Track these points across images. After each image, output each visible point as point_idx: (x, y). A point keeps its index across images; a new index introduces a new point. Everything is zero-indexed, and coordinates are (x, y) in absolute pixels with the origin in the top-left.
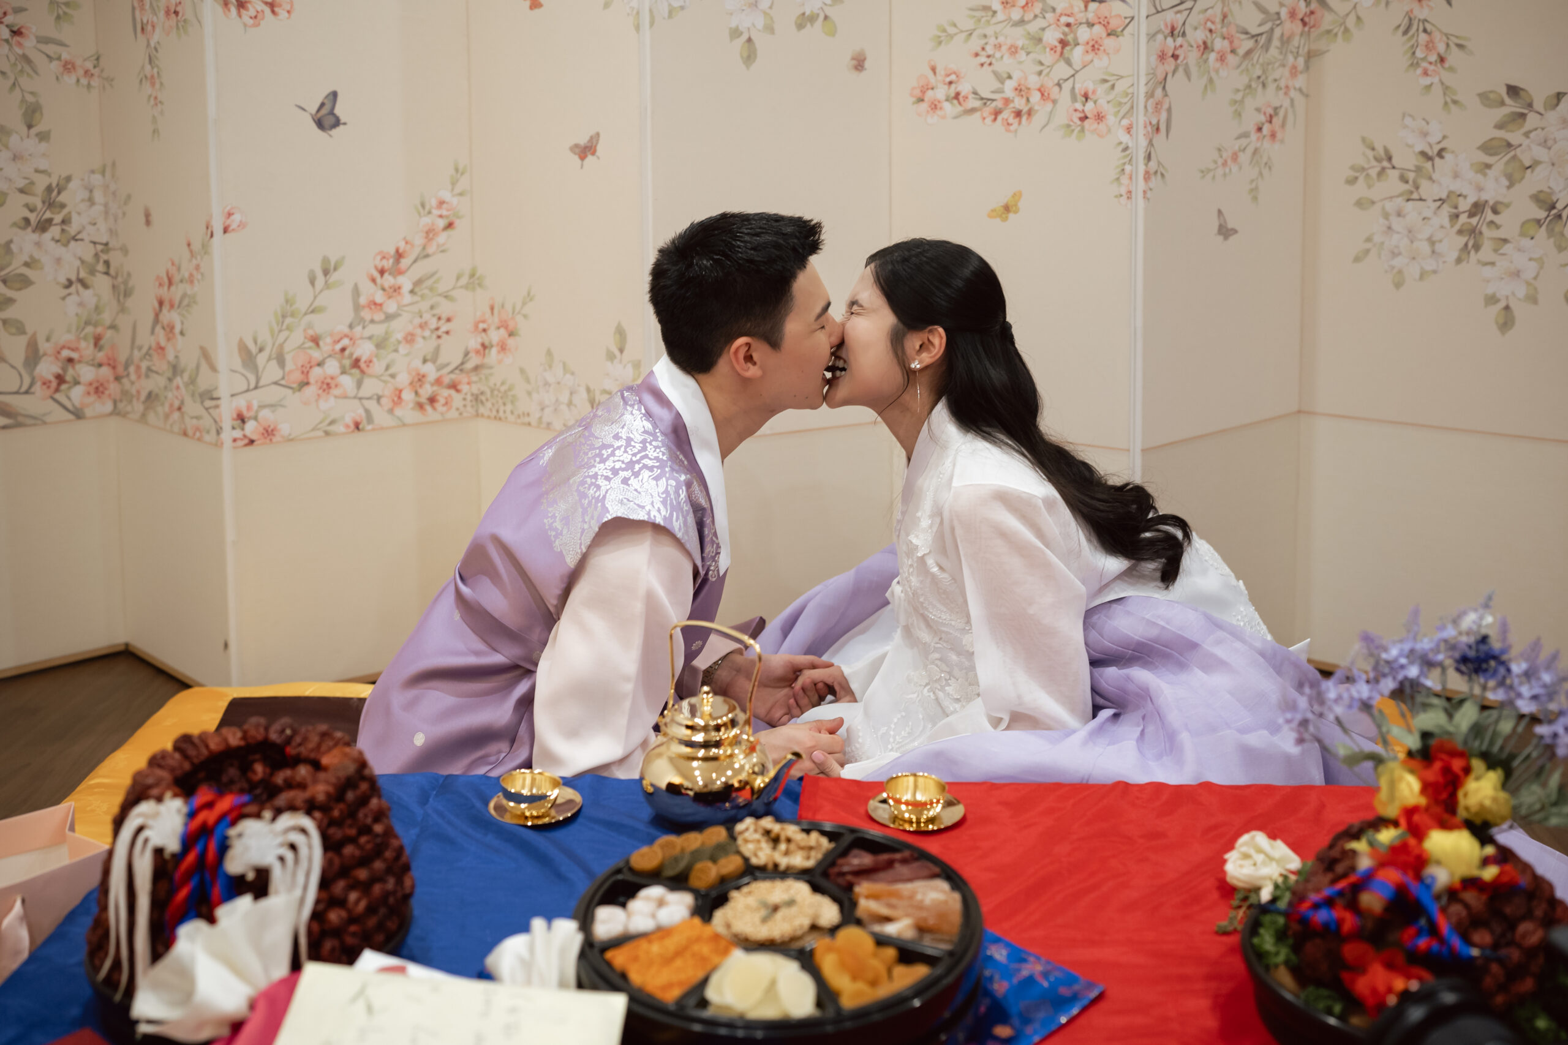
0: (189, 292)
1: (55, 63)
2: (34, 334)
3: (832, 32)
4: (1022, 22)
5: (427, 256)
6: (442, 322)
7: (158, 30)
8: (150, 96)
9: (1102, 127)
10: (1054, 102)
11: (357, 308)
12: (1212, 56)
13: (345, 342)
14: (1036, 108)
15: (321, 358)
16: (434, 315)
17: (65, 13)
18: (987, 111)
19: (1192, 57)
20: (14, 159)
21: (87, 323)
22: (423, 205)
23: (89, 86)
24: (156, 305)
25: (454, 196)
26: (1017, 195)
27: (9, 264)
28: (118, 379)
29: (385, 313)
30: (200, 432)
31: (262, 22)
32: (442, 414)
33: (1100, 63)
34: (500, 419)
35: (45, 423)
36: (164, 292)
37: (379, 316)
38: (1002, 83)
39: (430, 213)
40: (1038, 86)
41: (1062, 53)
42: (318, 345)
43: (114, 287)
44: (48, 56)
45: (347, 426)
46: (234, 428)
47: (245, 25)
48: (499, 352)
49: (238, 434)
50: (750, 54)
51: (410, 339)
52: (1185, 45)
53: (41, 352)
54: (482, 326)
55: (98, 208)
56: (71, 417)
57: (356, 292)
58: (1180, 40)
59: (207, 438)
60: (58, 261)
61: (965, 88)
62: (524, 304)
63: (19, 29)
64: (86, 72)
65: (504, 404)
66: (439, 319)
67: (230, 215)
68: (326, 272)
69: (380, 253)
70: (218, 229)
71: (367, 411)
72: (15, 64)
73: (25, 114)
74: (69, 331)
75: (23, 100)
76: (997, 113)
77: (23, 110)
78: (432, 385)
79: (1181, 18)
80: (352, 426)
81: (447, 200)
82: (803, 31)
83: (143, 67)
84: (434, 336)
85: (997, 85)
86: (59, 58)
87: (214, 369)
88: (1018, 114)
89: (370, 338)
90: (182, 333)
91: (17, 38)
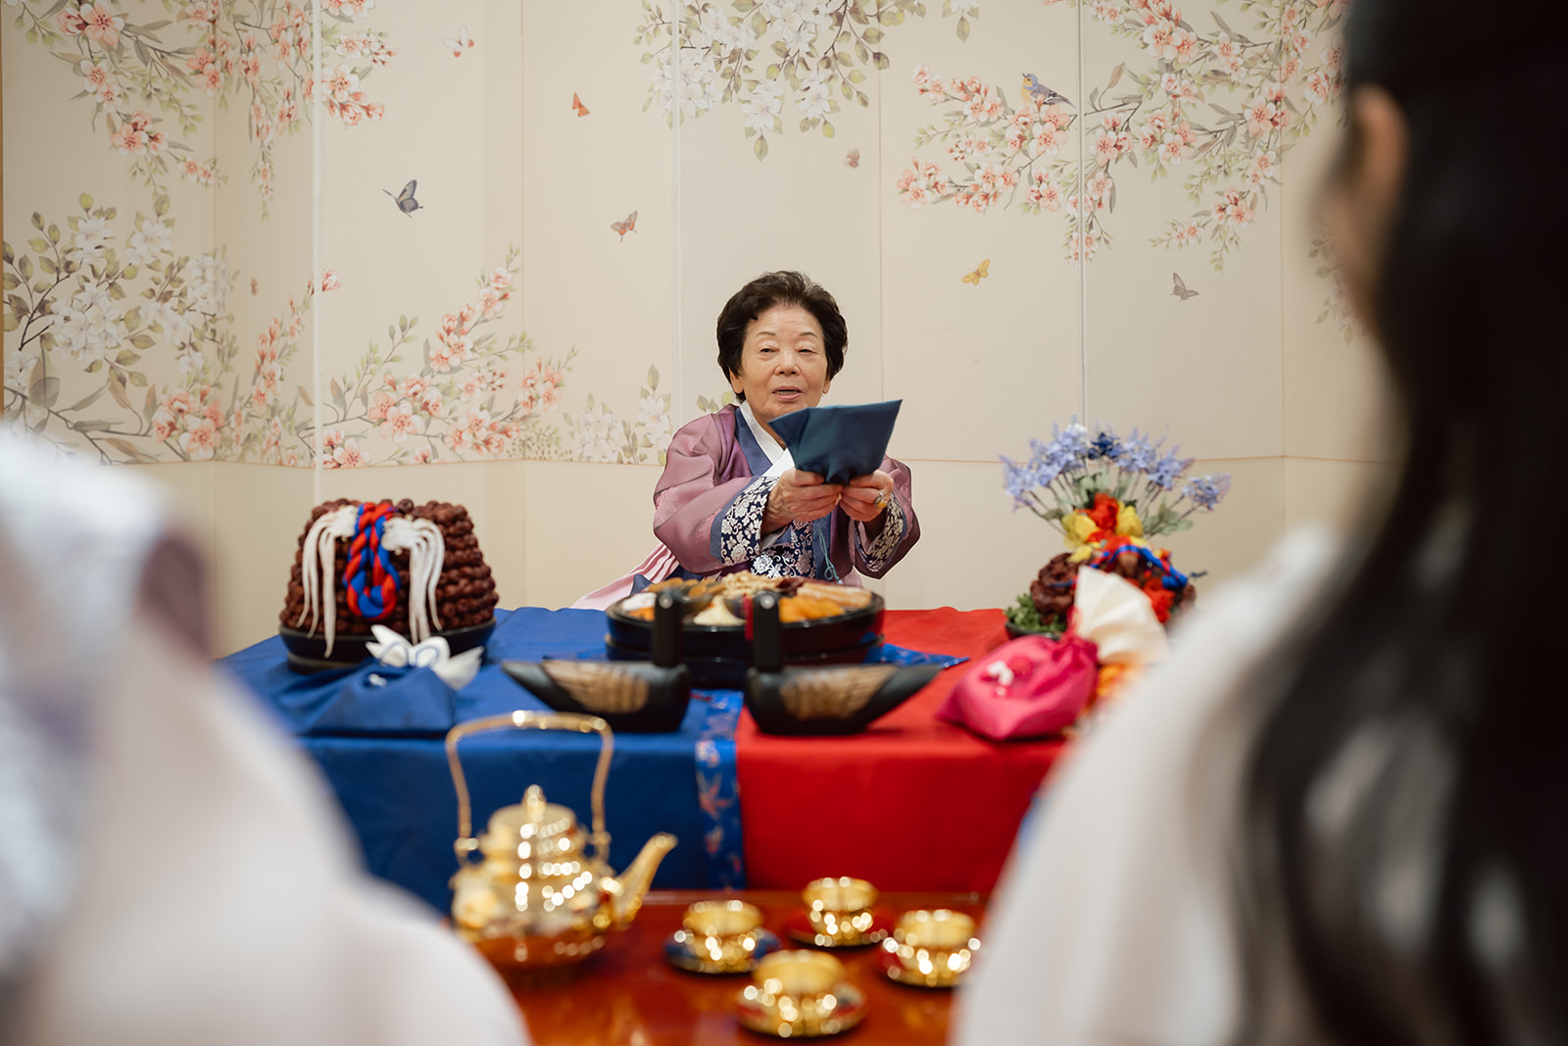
0: (289, 343)
1: (181, 164)
2: (154, 386)
3: (831, 134)
4: (988, 123)
5: (486, 321)
6: (496, 377)
7: (271, 132)
8: (261, 186)
9: (1054, 203)
10: (1015, 185)
11: (428, 360)
12: (1162, 148)
13: (417, 388)
14: (1000, 191)
15: (397, 400)
16: (490, 371)
17: (192, 125)
18: (960, 196)
19: (1139, 149)
20: (145, 241)
21: (196, 380)
22: (483, 279)
23: (206, 184)
24: (259, 359)
25: (508, 272)
26: (986, 263)
27: (137, 327)
28: (218, 429)
29: (450, 366)
30: (295, 460)
31: (359, 122)
32: (495, 455)
33: (1051, 152)
34: (545, 459)
35: (158, 462)
36: (266, 348)
37: (445, 368)
38: (973, 173)
39: (488, 285)
40: (1002, 174)
41: (1020, 146)
42: (395, 388)
43: (218, 350)
44: (176, 158)
45: (417, 459)
46: (325, 452)
47: (346, 123)
48: (545, 402)
49: (328, 457)
50: (762, 150)
51: (469, 389)
52: (1130, 138)
53: (158, 402)
54: (530, 382)
55: (208, 285)
56: (180, 459)
57: (427, 346)
58: (1123, 134)
59: (301, 463)
60: (175, 326)
61: (942, 178)
62: (568, 359)
63: (155, 136)
64: (205, 172)
65: (549, 446)
66: (494, 374)
67: (328, 276)
68: (403, 329)
69: (448, 315)
70: (318, 287)
71: (433, 447)
72: (151, 164)
73: (156, 204)
74: (181, 386)
75: (155, 193)
76: (969, 197)
77: (155, 201)
78: (487, 429)
79: (1123, 117)
80: (421, 459)
81: (503, 276)
82: (806, 132)
83: (256, 164)
84: (490, 389)
85: (969, 174)
86: (185, 161)
87: (310, 404)
88: (986, 197)
89: (437, 386)
90: (281, 379)
91: (153, 143)
